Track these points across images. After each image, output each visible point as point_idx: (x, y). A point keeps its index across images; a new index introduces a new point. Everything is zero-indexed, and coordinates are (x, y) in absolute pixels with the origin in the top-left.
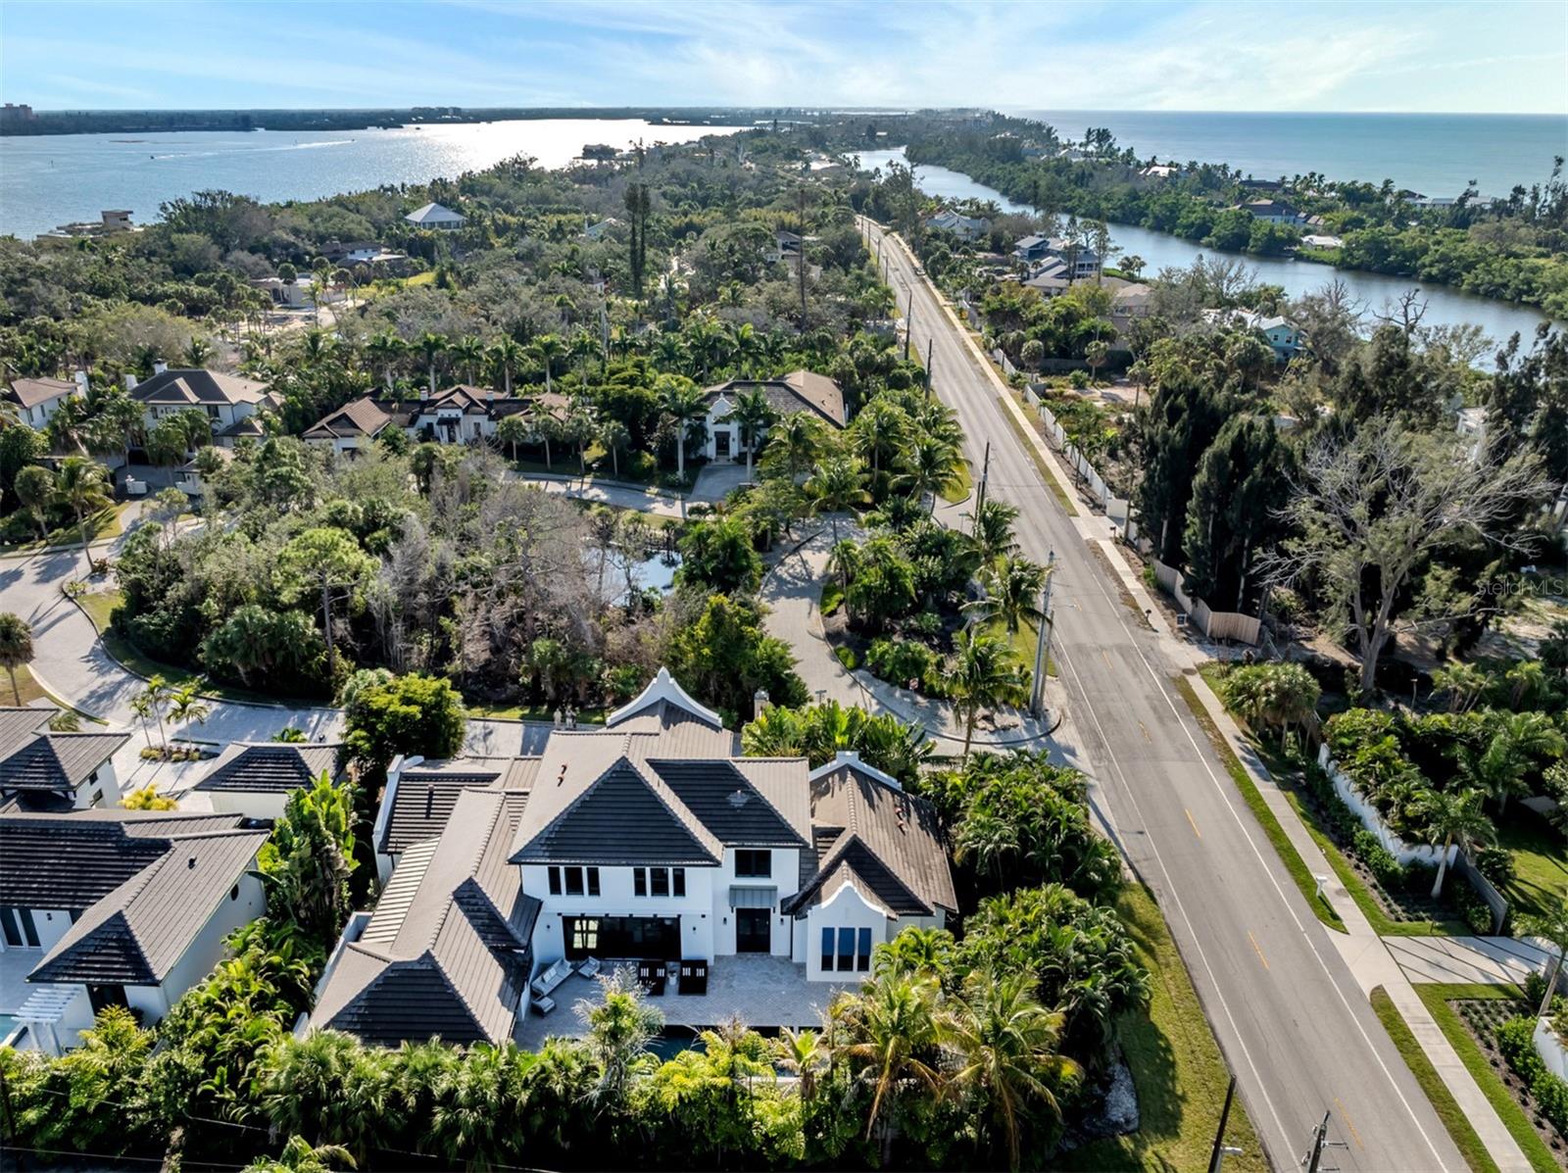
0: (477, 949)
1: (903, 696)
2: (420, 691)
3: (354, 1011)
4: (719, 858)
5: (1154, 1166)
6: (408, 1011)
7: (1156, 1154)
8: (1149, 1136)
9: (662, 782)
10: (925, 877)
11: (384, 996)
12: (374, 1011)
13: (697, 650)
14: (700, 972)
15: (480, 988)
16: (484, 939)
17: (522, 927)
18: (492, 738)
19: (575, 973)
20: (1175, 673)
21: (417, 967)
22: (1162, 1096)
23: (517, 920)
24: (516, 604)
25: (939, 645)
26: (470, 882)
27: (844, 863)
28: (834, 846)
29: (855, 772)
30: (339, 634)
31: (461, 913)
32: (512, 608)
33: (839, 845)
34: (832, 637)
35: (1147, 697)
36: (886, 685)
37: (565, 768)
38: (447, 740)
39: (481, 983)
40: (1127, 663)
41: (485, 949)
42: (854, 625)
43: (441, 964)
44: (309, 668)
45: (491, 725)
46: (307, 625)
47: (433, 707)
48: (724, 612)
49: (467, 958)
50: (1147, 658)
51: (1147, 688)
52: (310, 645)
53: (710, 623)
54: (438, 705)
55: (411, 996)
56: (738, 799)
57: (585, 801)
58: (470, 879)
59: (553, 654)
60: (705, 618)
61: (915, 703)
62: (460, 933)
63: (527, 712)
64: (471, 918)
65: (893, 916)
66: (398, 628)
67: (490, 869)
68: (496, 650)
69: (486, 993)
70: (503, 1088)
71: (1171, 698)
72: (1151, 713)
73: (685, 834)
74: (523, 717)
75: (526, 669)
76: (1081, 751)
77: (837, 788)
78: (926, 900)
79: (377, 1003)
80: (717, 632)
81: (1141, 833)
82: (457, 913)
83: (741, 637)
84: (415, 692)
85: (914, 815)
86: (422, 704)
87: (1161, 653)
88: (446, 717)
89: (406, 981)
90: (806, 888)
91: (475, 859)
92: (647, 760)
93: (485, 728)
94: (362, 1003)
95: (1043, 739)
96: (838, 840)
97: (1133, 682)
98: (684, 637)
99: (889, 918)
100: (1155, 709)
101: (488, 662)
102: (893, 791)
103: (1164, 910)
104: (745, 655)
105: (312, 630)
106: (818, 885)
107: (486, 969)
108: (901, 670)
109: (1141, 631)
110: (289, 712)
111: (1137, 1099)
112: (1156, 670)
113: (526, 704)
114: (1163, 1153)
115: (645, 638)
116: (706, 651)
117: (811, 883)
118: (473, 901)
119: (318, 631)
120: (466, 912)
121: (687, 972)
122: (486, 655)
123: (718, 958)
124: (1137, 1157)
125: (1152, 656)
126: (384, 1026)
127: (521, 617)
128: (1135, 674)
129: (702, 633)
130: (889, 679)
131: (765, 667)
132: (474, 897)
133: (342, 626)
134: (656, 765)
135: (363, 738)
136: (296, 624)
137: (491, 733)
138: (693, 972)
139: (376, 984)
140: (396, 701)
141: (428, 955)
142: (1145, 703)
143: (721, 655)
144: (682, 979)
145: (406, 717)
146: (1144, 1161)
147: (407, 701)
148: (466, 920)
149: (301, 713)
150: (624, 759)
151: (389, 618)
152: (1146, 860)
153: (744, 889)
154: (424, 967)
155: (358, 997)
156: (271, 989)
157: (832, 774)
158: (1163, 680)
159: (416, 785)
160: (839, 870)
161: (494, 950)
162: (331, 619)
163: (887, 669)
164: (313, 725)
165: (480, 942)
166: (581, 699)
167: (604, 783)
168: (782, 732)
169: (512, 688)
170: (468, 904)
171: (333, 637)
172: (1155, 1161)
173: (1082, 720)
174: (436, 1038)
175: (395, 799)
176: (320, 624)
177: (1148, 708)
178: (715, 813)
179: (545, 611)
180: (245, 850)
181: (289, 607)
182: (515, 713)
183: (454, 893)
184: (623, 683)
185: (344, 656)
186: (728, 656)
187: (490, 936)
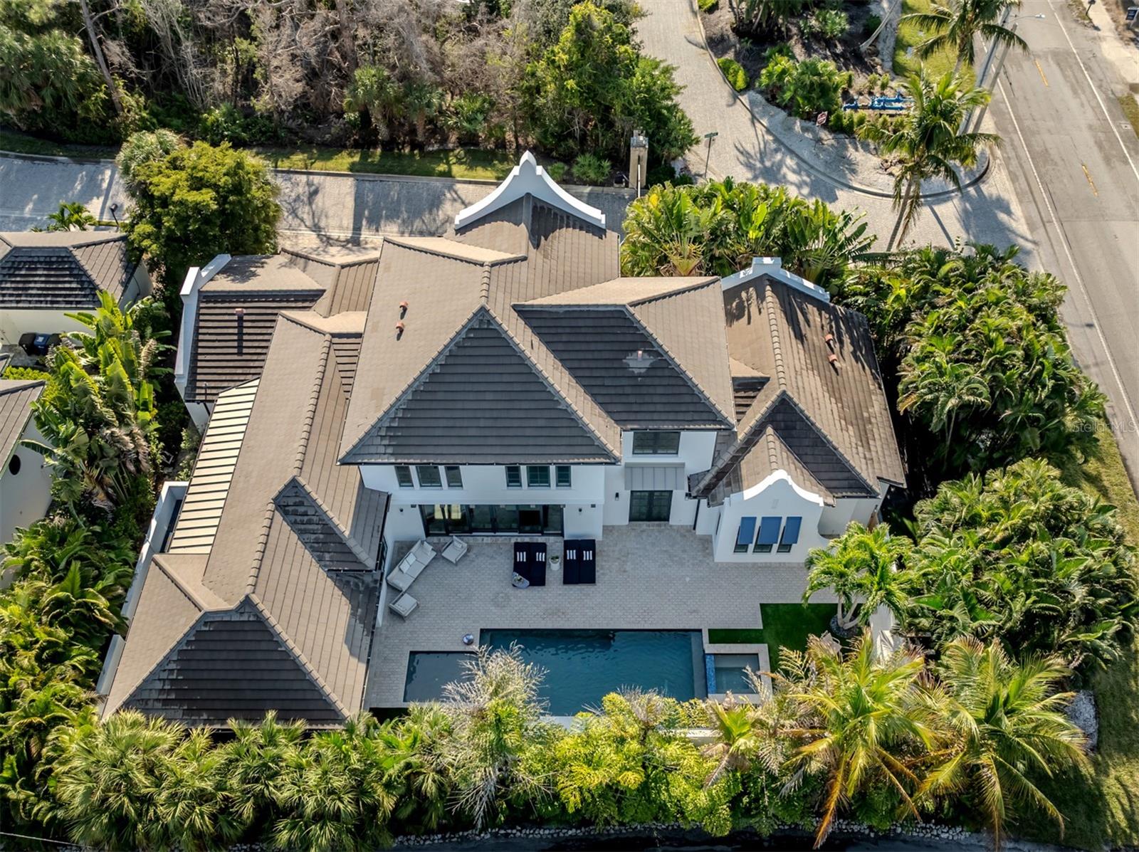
0: (312, 579)
1: (805, 129)
2: (212, 168)
3: (164, 675)
4: (616, 453)
5: (1117, 797)
6: (232, 675)
7: (1117, 779)
8: (1110, 756)
9: (536, 340)
10: (864, 438)
11: (199, 656)
12: (191, 675)
13: (560, 80)
14: (587, 556)
15: (320, 635)
16: (320, 560)
17: (367, 542)
18: (319, 199)
19: (439, 557)
20: (1121, 90)
21: (236, 618)
22: (1123, 701)
23: (360, 529)
24: (327, 19)
25: (843, 55)
26: (294, 485)
27: (770, 430)
28: (755, 403)
29: (777, 285)
30: (116, 60)
31: (287, 528)
32: (324, 26)
33: (762, 405)
34: (716, 44)
35: (1090, 127)
36: (782, 114)
37: (405, 309)
38: (256, 229)
39: (322, 628)
40: (1065, 77)
41: (322, 574)
42: (742, 29)
43: (267, 613)
44: (87, 109)
45: (316, 180)
46: (72, 53)
47: (230, 192)
48: (592, 28)
49: (300, 595)
50: (1088, 68)
51: (1090, 114)
52: (82, 78)
53: (575, 42)
54: (238, 189)
55: (233, 656)
56: (638, 361)
57: (434, 374)
58: (294, 480)
59: (381, 88)
60: (567, 34)
61: (819, 140)
62: (289, 559)
63: (357, 159)
64: (301, 533)
65: (830, 501)
66: (189, 49)
67: (320, 457)
68: (312, 76)
69: (329, 641)
70: (360, 789)
71: (1118, 127)
72: (1095, 149)
73: (570, 419)
74: (353, 168)
75: (350, 104)
76: (1015, 207)
77: (754, 309)
78: (867, 474)
79: (194, 665)
80: (583, 55)
81: (1090, 326)
82: (282, 527)
83: (613, 60)
84: (205, 169)
85: (846, 339)
86: (215, 187)
87: (1105, 61)
88: (249, 201)
89: (225, 636)
90: (721, 464)
91: (298, 445)
92: (514, 307)
93: (309, 184)
94: (173, 666)
95: (971, 190)
96: (761, 395)
97: (1074, 103)
98: (543, 63)
99: (826, 504)
100: (1100, 146)
101: (304, 95)
102: (821, 306)
103: (1120, 437)
104: (618, 87)
105: (80, 59)
106: (736, 459)
107: (326, 606)
108: (804, 98)
109: (1080, 29)
110: (77, 167)
111: (1096, 705)
112: (1100, 87)
113: (356, 145)
114: (1126, 778)
115: (493, 60)
116: (571, 84)
117: (726, 457)
118: (301, 509)
119: (88, 59)
120: (293, 524)
121: (572, 555)
122: (299, 88)
123: (607, 529)
124: (1098, 785)
125: (1095, 67)
126: (205, 695)
127: (335, 35)
128: (1075, 92)
129: (565, 57)
130: (790, 108)
131: (644, 102)
132: (301, 504)
133: (118, 50)
134: (525, 313)
135: (148, 236)
136: (57, 52)
137: (316, 192)
138: (580, 555)
139: (186, 640)
140: (183, 183)
141: (247, 601)
142: (1087, 136)
143: (589, 87)
144: (567, 564)
145: (197, 208)
146: (1105, 790)
147: (198, 184)
148: (294, 537)
149: (89, 167)
150: (483, 311)
151: (175, 33)
152: (1097, 364)
153: (642, 467)
154: (245, 618)
155: (167, 659)
156: (62, 634)
157: (745, 286)
158: (1108, 100)
159: (220, 309)
160: (763, 440)
161: (335, 574)
162: (100, 42)
163: (788, 95)
164: (105, 185)
165: (315, 567)
166: (420, 138)
167: (458, 346)
168: (680, 226)
169: (336, 127)
170: (295, 513)
171: (109, 65)
172: (1117, 789)
173: (1014, 162)
174: (271, 715)
175: (197, 328)
176: (87, 49)
177: (1091, 142)
178: (607, 382)
179: (366, 24)
180: (15, 414)
181: (45, 27)
182: (344, 161)
183: (275, 500)
184: (469, 121)
185: (130, 88)
186: (597, 87)
187: (327, 556)
